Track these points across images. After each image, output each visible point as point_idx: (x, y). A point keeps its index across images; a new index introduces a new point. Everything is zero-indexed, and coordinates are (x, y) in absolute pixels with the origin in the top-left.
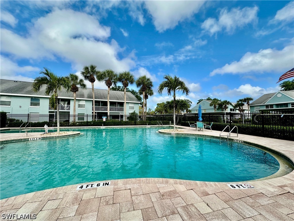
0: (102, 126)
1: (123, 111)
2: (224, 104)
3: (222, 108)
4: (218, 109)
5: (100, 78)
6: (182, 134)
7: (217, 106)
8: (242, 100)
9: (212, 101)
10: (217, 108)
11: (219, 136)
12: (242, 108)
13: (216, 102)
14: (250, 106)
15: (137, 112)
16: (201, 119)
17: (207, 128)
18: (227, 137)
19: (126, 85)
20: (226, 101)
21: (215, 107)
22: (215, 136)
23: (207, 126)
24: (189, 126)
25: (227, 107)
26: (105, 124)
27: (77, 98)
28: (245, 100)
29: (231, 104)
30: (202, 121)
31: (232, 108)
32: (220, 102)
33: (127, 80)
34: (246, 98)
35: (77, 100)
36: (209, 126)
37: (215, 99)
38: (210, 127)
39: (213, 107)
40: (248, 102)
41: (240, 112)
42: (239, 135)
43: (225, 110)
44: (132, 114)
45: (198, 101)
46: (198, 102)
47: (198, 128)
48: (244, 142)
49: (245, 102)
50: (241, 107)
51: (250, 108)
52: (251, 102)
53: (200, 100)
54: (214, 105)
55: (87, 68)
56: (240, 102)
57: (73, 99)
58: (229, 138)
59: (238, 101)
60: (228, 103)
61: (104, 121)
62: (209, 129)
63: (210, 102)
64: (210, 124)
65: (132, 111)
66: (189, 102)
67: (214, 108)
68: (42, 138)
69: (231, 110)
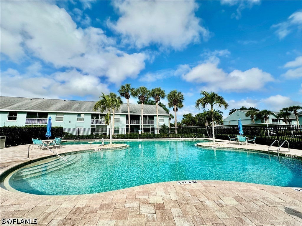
0: (137, 138)
1: (153, 124)
2: (263, 114)
3: (261, 118)
4: (256, 120)
5: (135, 94)
6: (224, 148)
7: (255, 116)
8: (287, 108)
9: (248, 111)
10: (255, 118)
11: (267, 151)
12: (288, 118)
13: (253, 112)
14: (299, 116)
15: (167, 125)
16: (242, 132)
17: (249, 142)
18: (276, 152)
19: (158, 100)
20: (266, 111)
21: (252, 117)
22: (262, 150)
23: (249, 140)
24: (229, 140)
25: (268, 117)
26: (141, 137)
27: (115, 113)
28: (291, 109)
29: (272, 114)
30: (243, 135)
31: (275, 118)
32: (258, 112)
33: (158, 95)
34: (292, 106)
35: (115, 114)
36: (252, 140)
37: (251, 109)
38: (254, 140)
39: (249, 117)
40: (295, 110)
41: (286, 122)
42: (290, 149)
43: (266, 120)
44: (162, 127)
45: (230, 110)
46: (230, 112)
47: (240, 142)
48: (298, 157)
49: (292, 111)
50: (286, 117)
51: (299, 118)
52: (299, 111)
53: (232, 110)
54: (250, 115)
55: (123, 87)
56: (285, 111)
57: (113, 114)
58: (279, 152)
59: (282, 109)
60: (269, 113)
61: (139, 134)
62: (252, 142)
63: (246, 112)
64: (253, 138)
65: (162, 124)
66: (220, 113)
67: (250, 119)
68: (102, 149)
69: (273, 120)
